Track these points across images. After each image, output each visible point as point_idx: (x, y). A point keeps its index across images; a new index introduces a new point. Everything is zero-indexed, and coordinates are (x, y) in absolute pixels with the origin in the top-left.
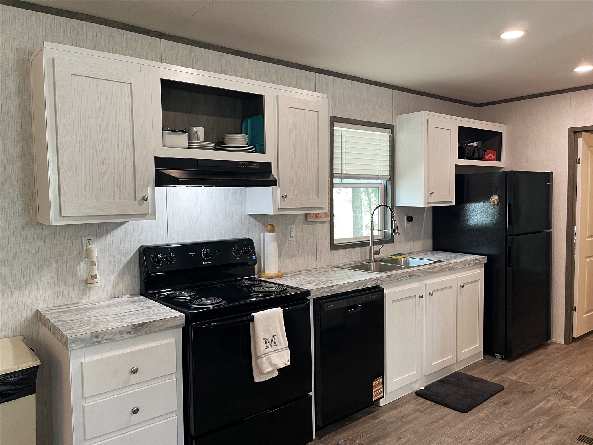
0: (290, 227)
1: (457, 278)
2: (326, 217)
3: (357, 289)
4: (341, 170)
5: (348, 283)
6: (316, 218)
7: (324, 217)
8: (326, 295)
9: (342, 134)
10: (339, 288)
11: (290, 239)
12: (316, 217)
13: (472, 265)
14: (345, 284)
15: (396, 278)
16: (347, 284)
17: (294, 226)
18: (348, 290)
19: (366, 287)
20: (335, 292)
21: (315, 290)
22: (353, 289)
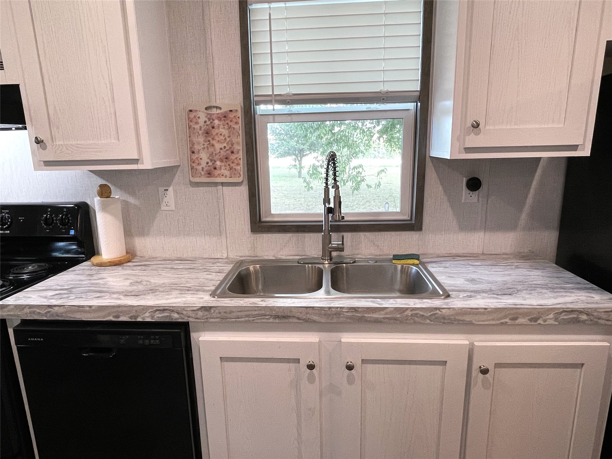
0: (161, 189)
1: (472, 345)
2: (233, 176)
3: (114, 319)
4: (271, 87)
5: (90, 307)
6: (208, 177)
7: (228, 176)
8: (36, 317)
9: (270, 14)
10: (65, 312)
11: (163, 208)
12: (209, 175)
13: (552, 322)
14: (83, 307)
15: (229, 316)
16: (87, 309)
17: (171, 189)
18: (89, 319)
19: (139, 319)
20: (58, 316)
21: (12, 307)
22: (103, 318)
